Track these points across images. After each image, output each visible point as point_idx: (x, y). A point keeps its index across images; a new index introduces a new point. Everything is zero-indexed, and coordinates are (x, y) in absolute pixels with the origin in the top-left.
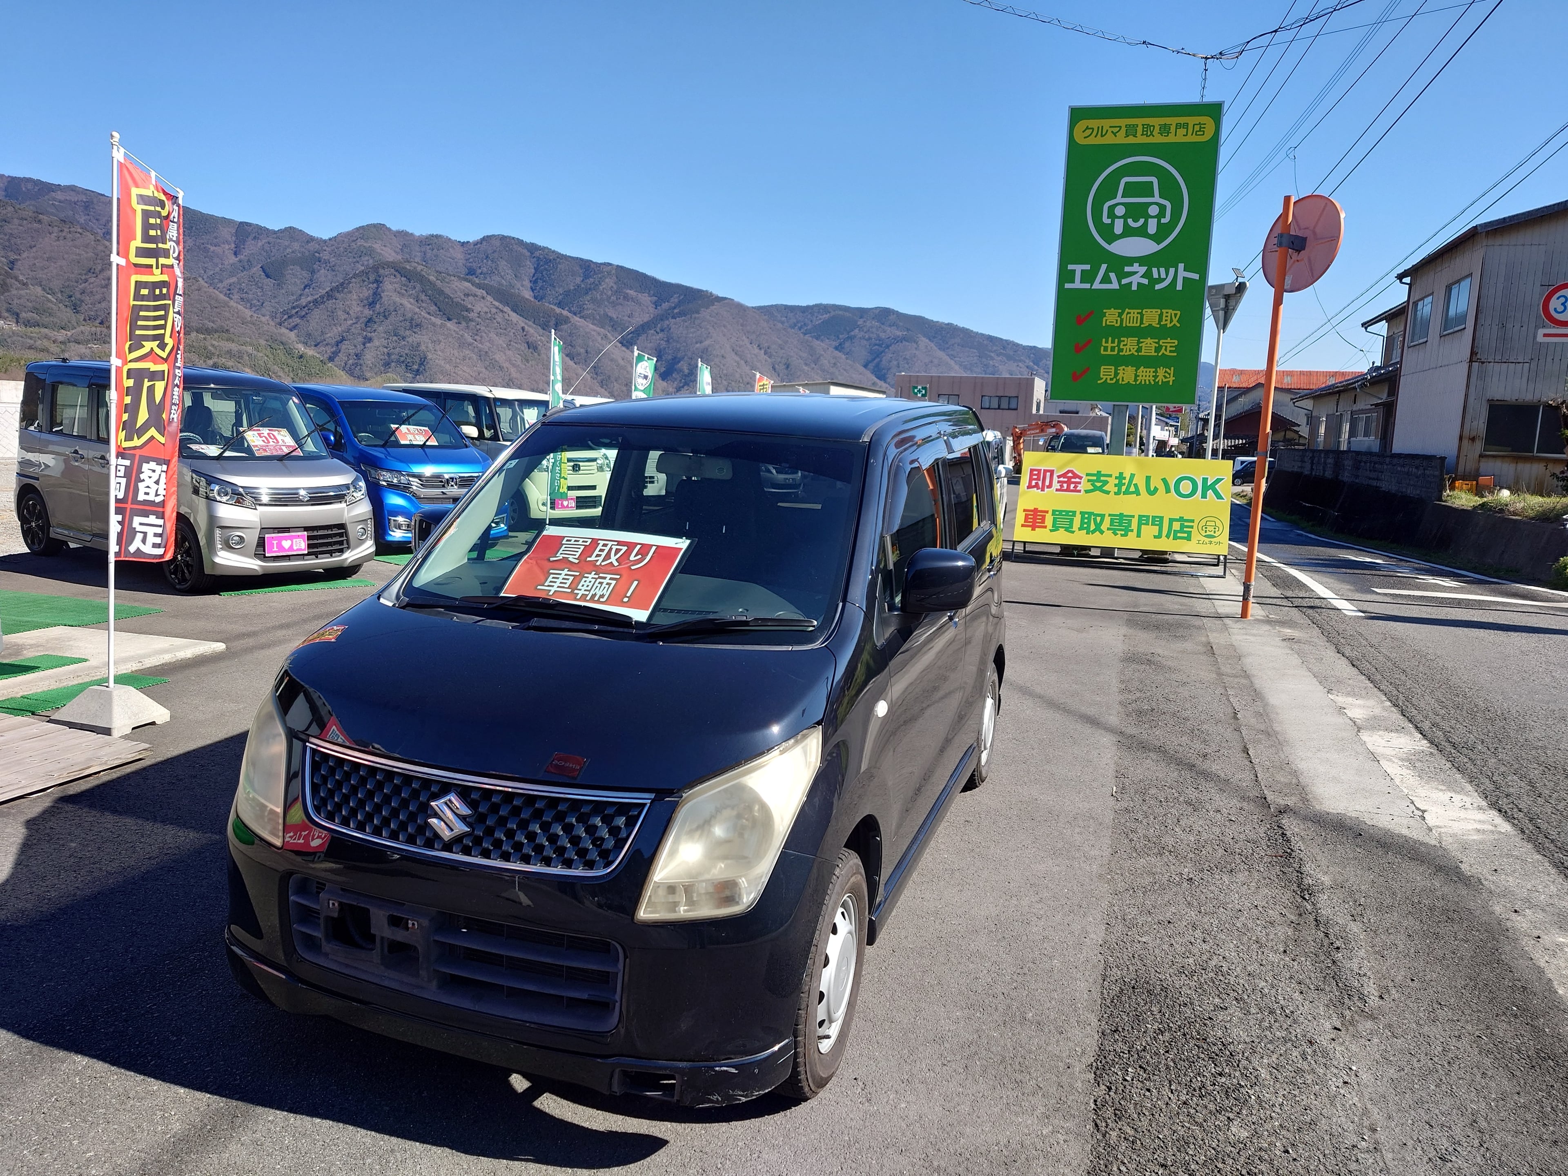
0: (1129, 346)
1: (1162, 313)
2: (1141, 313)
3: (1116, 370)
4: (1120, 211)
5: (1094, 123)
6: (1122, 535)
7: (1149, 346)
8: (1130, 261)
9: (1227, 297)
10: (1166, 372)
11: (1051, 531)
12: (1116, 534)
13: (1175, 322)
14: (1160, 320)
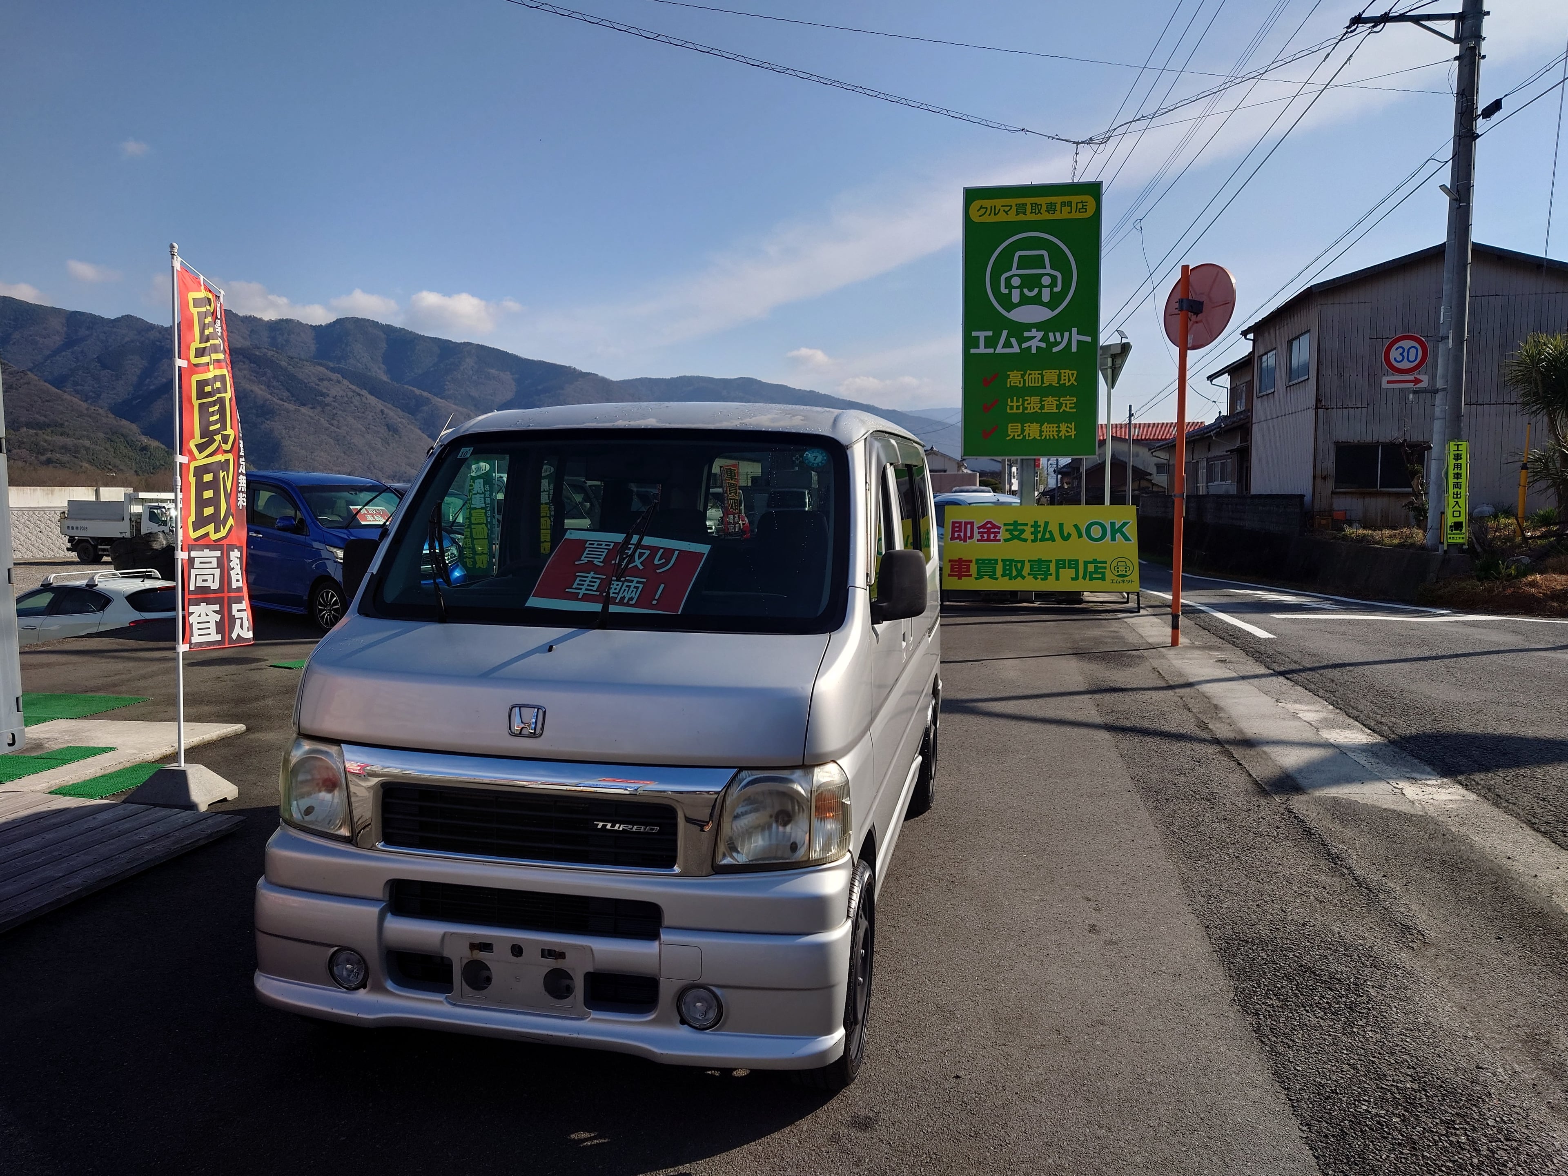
0: (1033, 404)
1: (1060, 373)
2: (1041, 374)
3: (1022, 427)
4: (1016, 282)
5: (988, 203)
6: (1042, 579)
7: (1050, 404)
8: (1029, 327)
9: (1114, 357)
10: (1068, 427)
11: (976, 579)
12: (1036, 579)
13: (1072, 380)
14: (1059, 379)
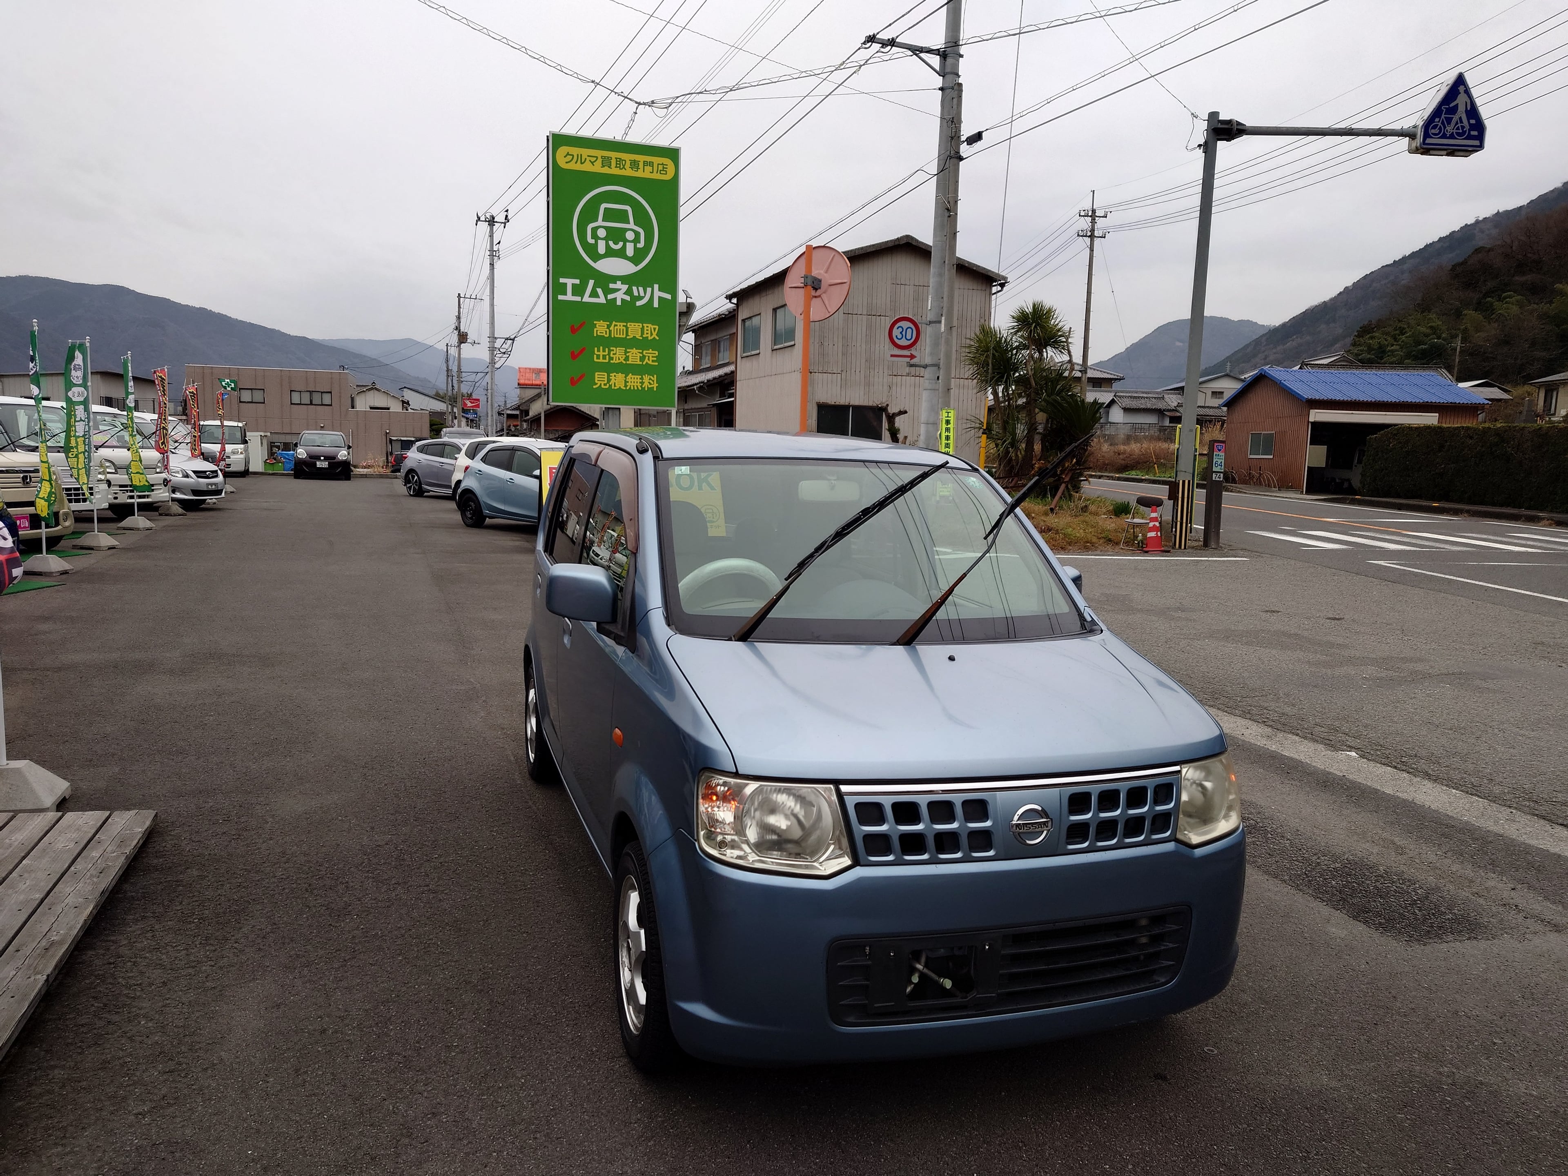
0: (618, 355)
1: (643, 326)
2: (626, 326)
3: (609, 376)
4: (602, 233)
5: (575, 151)
7: (634, 356)
8: (614, 279)
9: (680, 314)
13: (654, 335)
14: (642, 333)
